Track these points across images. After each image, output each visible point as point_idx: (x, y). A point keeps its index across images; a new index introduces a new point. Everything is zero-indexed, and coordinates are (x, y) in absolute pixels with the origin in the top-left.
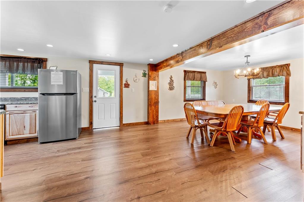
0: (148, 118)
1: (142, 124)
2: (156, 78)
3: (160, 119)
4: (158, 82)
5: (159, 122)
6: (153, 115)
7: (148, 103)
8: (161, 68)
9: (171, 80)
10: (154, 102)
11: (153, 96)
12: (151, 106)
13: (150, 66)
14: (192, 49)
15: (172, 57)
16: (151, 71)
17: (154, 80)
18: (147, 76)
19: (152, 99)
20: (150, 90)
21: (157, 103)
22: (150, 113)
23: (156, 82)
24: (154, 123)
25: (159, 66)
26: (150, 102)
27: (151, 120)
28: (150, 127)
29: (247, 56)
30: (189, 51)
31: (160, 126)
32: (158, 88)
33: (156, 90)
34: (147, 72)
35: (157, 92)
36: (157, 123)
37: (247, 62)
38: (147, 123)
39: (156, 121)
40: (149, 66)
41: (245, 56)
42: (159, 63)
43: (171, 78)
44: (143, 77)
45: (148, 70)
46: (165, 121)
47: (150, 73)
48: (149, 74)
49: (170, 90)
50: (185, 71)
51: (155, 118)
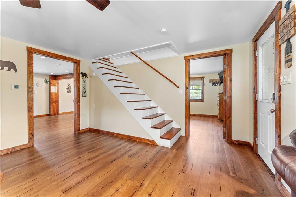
0: (50, 111)
1: (44, 116)
2: (57, 85)
3: (60, 112)
4: (58, 88)
5: (59, 114)
6: (54, 109)
7: (50, 101)
8: (60, 79)
9: (69, 86)
10: (54, 100)
11: (54, 97)
12: (52, 103)
13: (51, 76)
16: (52, 80)
17: (55, 86)
18: (48, 83)
19: (53, 98)
20: (51, 92)
21: (57, 101)
22: (51, 108)
23: (56, 87)
24: (55, 115)
25: (58, 77)
26: (51, 100)
27: (52, 112)
28: (52, 117)
31: (59, 116)
32: (58, 91)
33: (56, 92)
34: (48, 80)
35: (57, 94)
36: (57, 115)
38: (49, 115)
39: (57, 113)
40: (50, 77)
42: (58, 75)
43: (68, 85)
44: (45, 84)
45: (49, 79)
46: (64, 113)
47: (51, 81)
48: (50, 82)
49: (68, 92)
51: (55, 111)
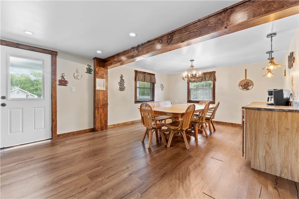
0: (95, 124)
1: (86, 132)
2: (105, 75)
3: (109, 123)
4: (107, 81)
5: (108, 127)
6: (101, 120)
7: (94, 105)
8: (111, 64)
9: (122, 79)
10: (102, 104)
11: (101, 97)
12: (98, 109)
13: (97, 60)
14: (149, 43)
15: (125, 51)
16: (98, 67)
17: (102, 78)
18: (93, 72)
19: (99, 100)
20: (97, 89)
21: (106, 105)
22: (97, 118)
23: (105, 80)
24: (102, 129)
25: (108, 61)
26: (97, 104)
27: (98, 125)
28: (96, 134)
29: (192, 61)
30: (146, 45)
31: (109, 132)
32: (107, 88)
33: (105, 89)
34: (92, 68)
35: (105, 93)
36: (105, 129)
37: (192, 66)
38: (93, 130)
39: (104, 127)
40: (95, 61)
41: (191, 61)
42: (108, 58)
43: (121, 78)
44: (88, 74)
45: (94, 66)
46: (115, 125)
47: (97, 69)
48: (95, 70)
49: (121, 90)
50: (136, 72)
51: (103, 123)
